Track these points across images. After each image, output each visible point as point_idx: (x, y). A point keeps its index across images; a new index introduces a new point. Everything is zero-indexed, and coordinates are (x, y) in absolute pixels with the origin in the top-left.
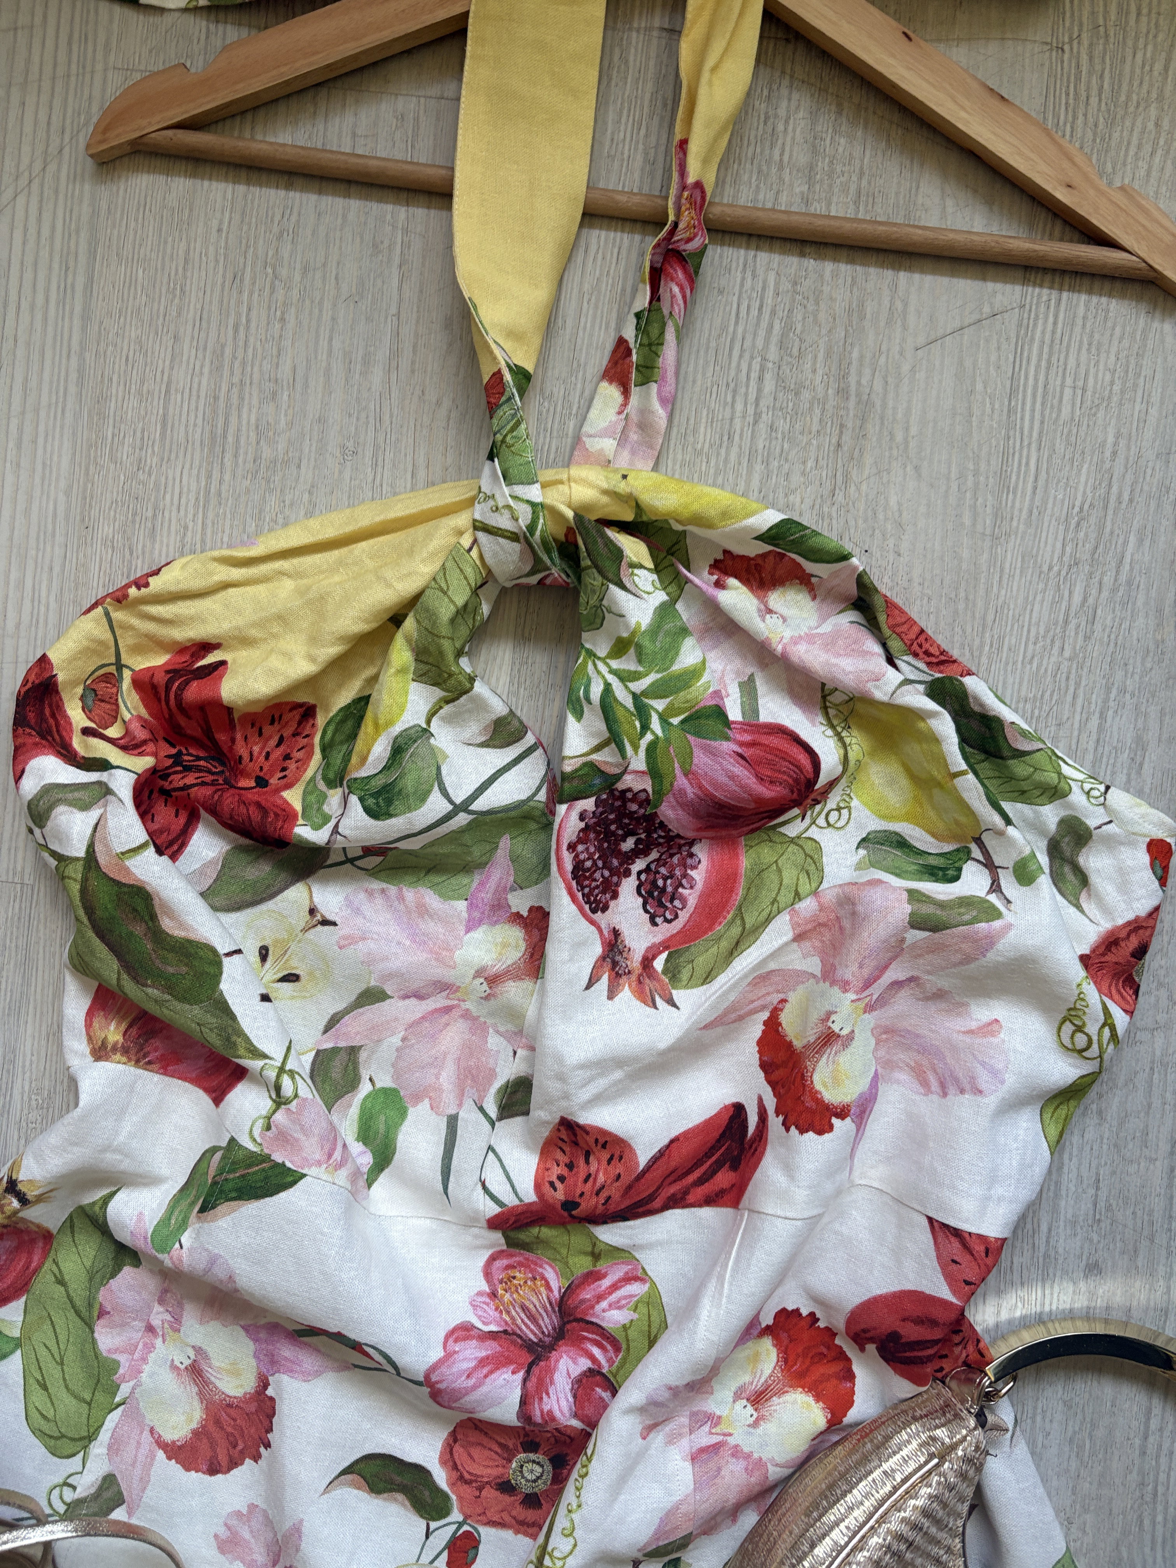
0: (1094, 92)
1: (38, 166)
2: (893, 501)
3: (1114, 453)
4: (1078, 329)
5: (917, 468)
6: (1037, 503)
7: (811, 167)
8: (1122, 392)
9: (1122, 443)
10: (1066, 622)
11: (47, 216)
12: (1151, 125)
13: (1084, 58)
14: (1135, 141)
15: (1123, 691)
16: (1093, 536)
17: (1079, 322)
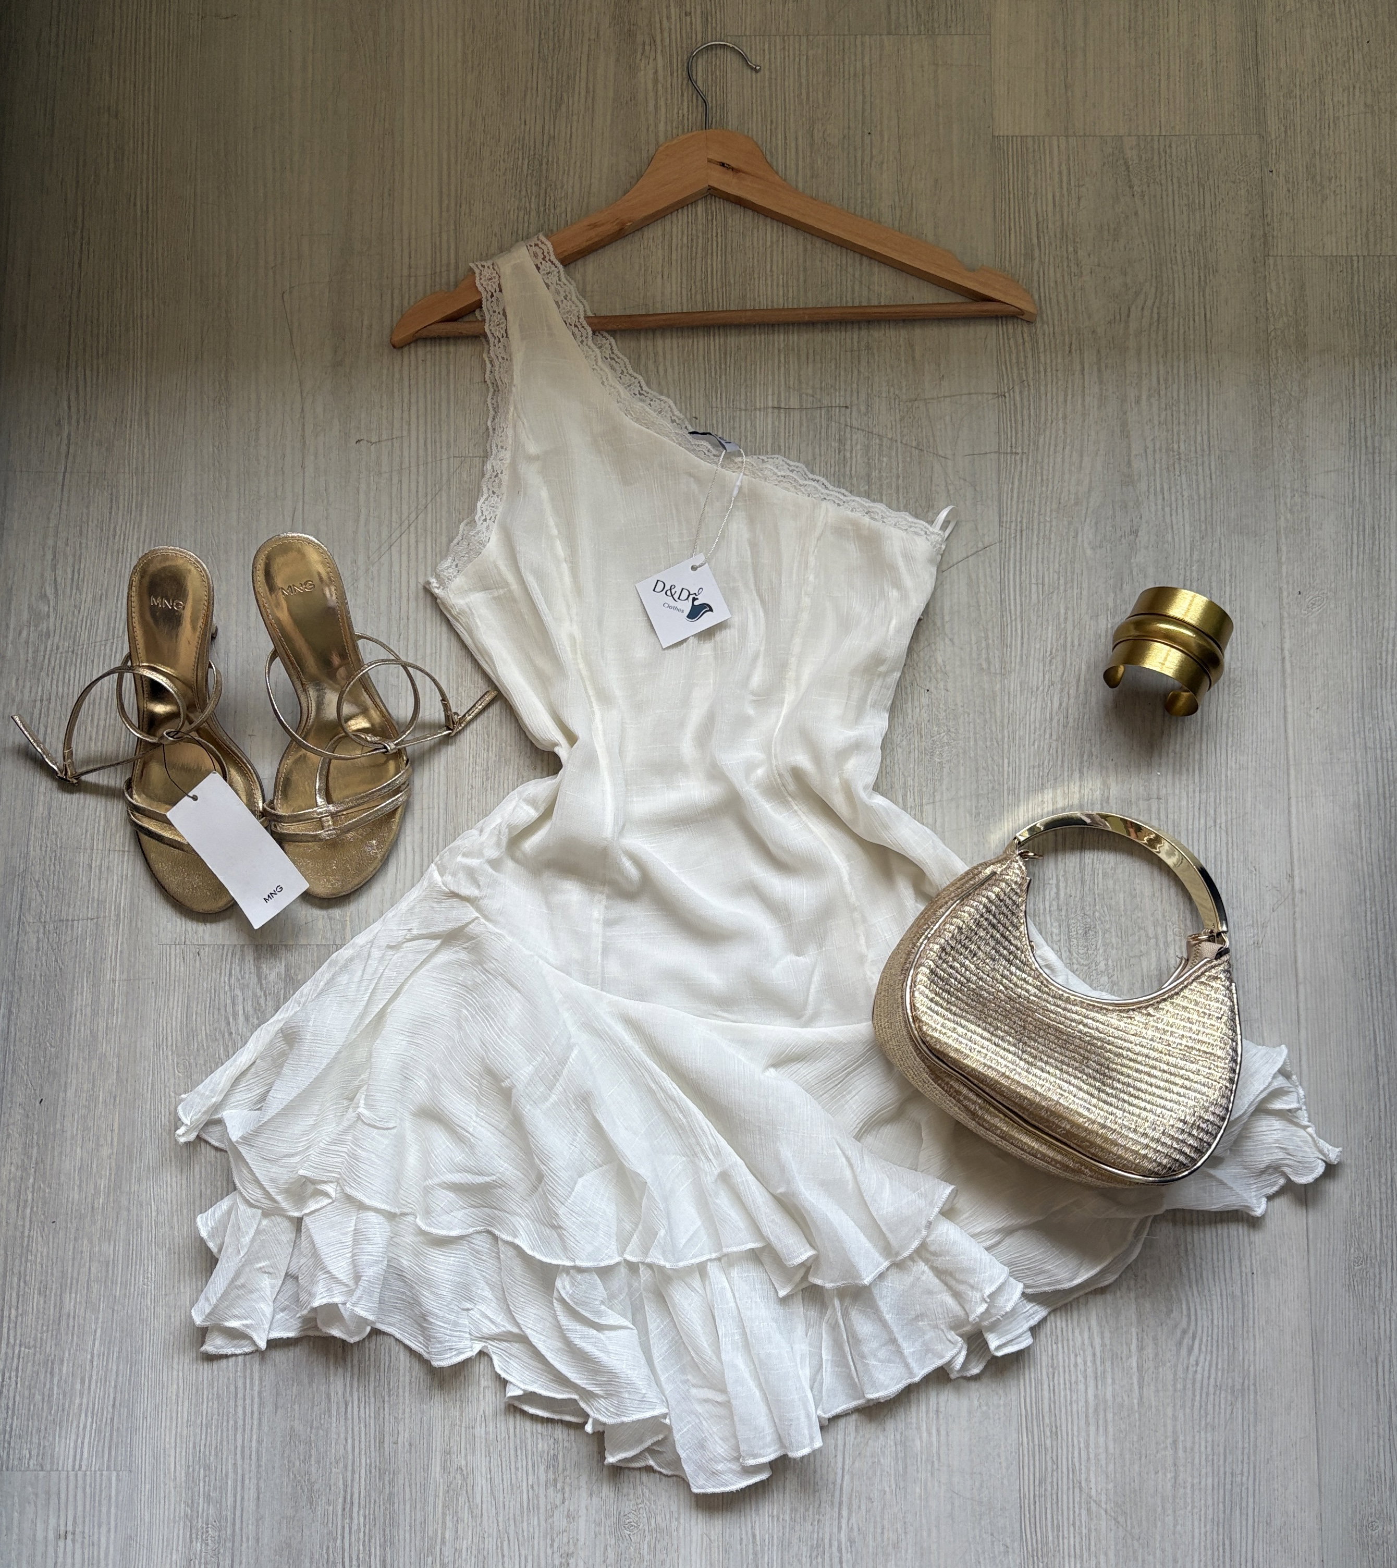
0: (1026, 417)
1: (413, 516)
2: (940, 660)
3: (1066, 619)
4: (1034, 551)
5: (951, 640)
6: (1025, 652)
7: (869, 475)
8: (1066, 584)
9: (1070, 613)
10: (1051, 719)
11: (421, 547)
12: (1061, 433)
13: (1018, 398)
14: (1053, 443)
15: (1091, 754)
16: (1060, 667)
17: (1035, 547)
